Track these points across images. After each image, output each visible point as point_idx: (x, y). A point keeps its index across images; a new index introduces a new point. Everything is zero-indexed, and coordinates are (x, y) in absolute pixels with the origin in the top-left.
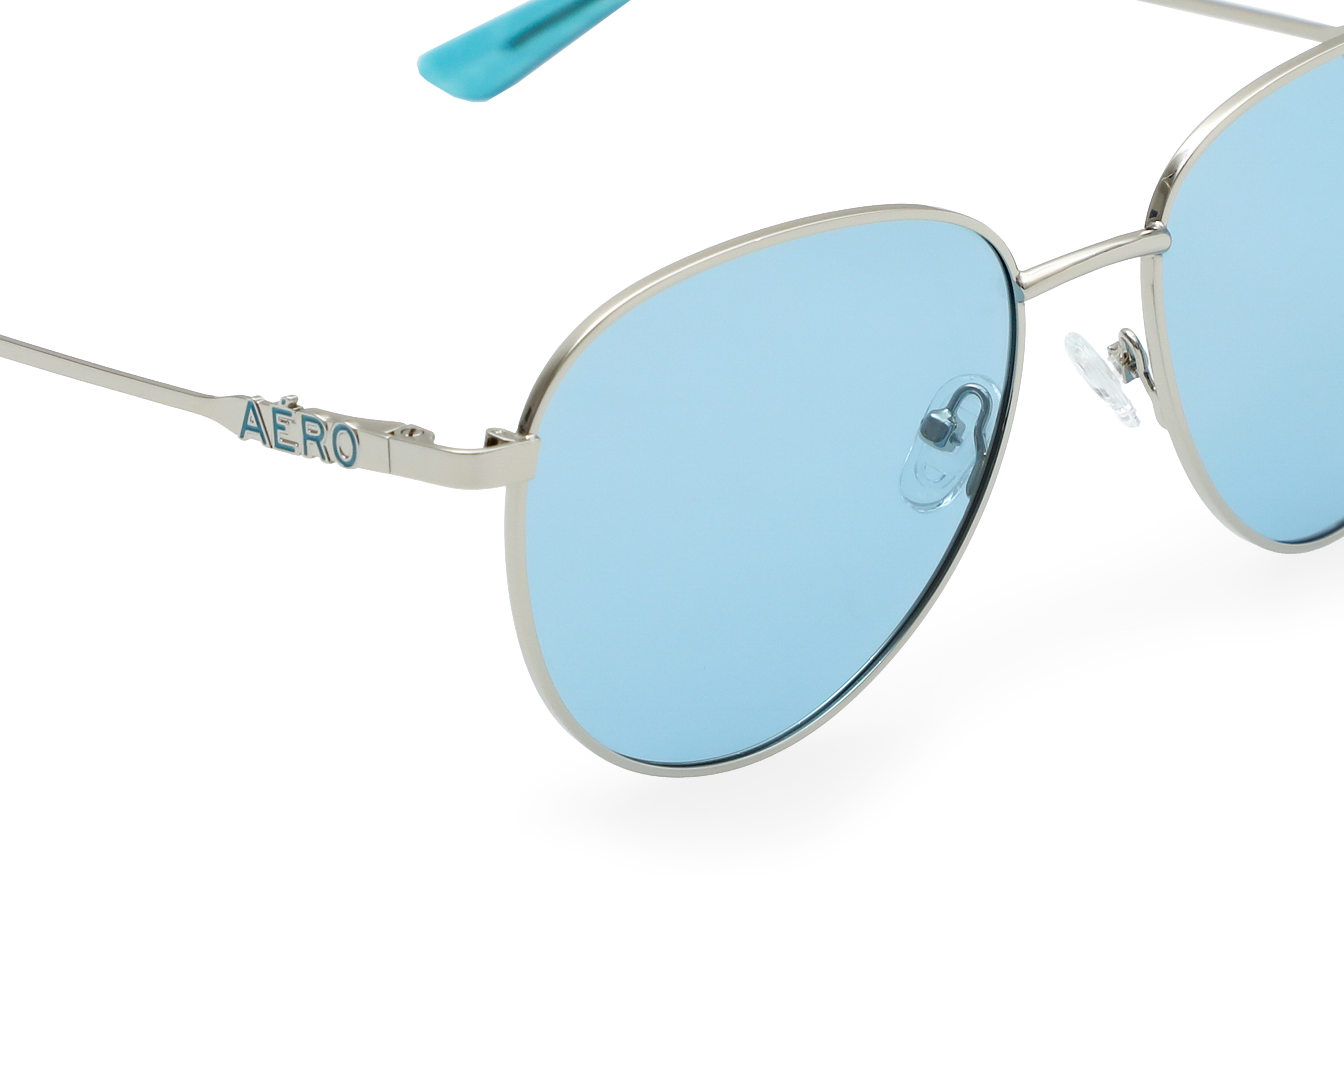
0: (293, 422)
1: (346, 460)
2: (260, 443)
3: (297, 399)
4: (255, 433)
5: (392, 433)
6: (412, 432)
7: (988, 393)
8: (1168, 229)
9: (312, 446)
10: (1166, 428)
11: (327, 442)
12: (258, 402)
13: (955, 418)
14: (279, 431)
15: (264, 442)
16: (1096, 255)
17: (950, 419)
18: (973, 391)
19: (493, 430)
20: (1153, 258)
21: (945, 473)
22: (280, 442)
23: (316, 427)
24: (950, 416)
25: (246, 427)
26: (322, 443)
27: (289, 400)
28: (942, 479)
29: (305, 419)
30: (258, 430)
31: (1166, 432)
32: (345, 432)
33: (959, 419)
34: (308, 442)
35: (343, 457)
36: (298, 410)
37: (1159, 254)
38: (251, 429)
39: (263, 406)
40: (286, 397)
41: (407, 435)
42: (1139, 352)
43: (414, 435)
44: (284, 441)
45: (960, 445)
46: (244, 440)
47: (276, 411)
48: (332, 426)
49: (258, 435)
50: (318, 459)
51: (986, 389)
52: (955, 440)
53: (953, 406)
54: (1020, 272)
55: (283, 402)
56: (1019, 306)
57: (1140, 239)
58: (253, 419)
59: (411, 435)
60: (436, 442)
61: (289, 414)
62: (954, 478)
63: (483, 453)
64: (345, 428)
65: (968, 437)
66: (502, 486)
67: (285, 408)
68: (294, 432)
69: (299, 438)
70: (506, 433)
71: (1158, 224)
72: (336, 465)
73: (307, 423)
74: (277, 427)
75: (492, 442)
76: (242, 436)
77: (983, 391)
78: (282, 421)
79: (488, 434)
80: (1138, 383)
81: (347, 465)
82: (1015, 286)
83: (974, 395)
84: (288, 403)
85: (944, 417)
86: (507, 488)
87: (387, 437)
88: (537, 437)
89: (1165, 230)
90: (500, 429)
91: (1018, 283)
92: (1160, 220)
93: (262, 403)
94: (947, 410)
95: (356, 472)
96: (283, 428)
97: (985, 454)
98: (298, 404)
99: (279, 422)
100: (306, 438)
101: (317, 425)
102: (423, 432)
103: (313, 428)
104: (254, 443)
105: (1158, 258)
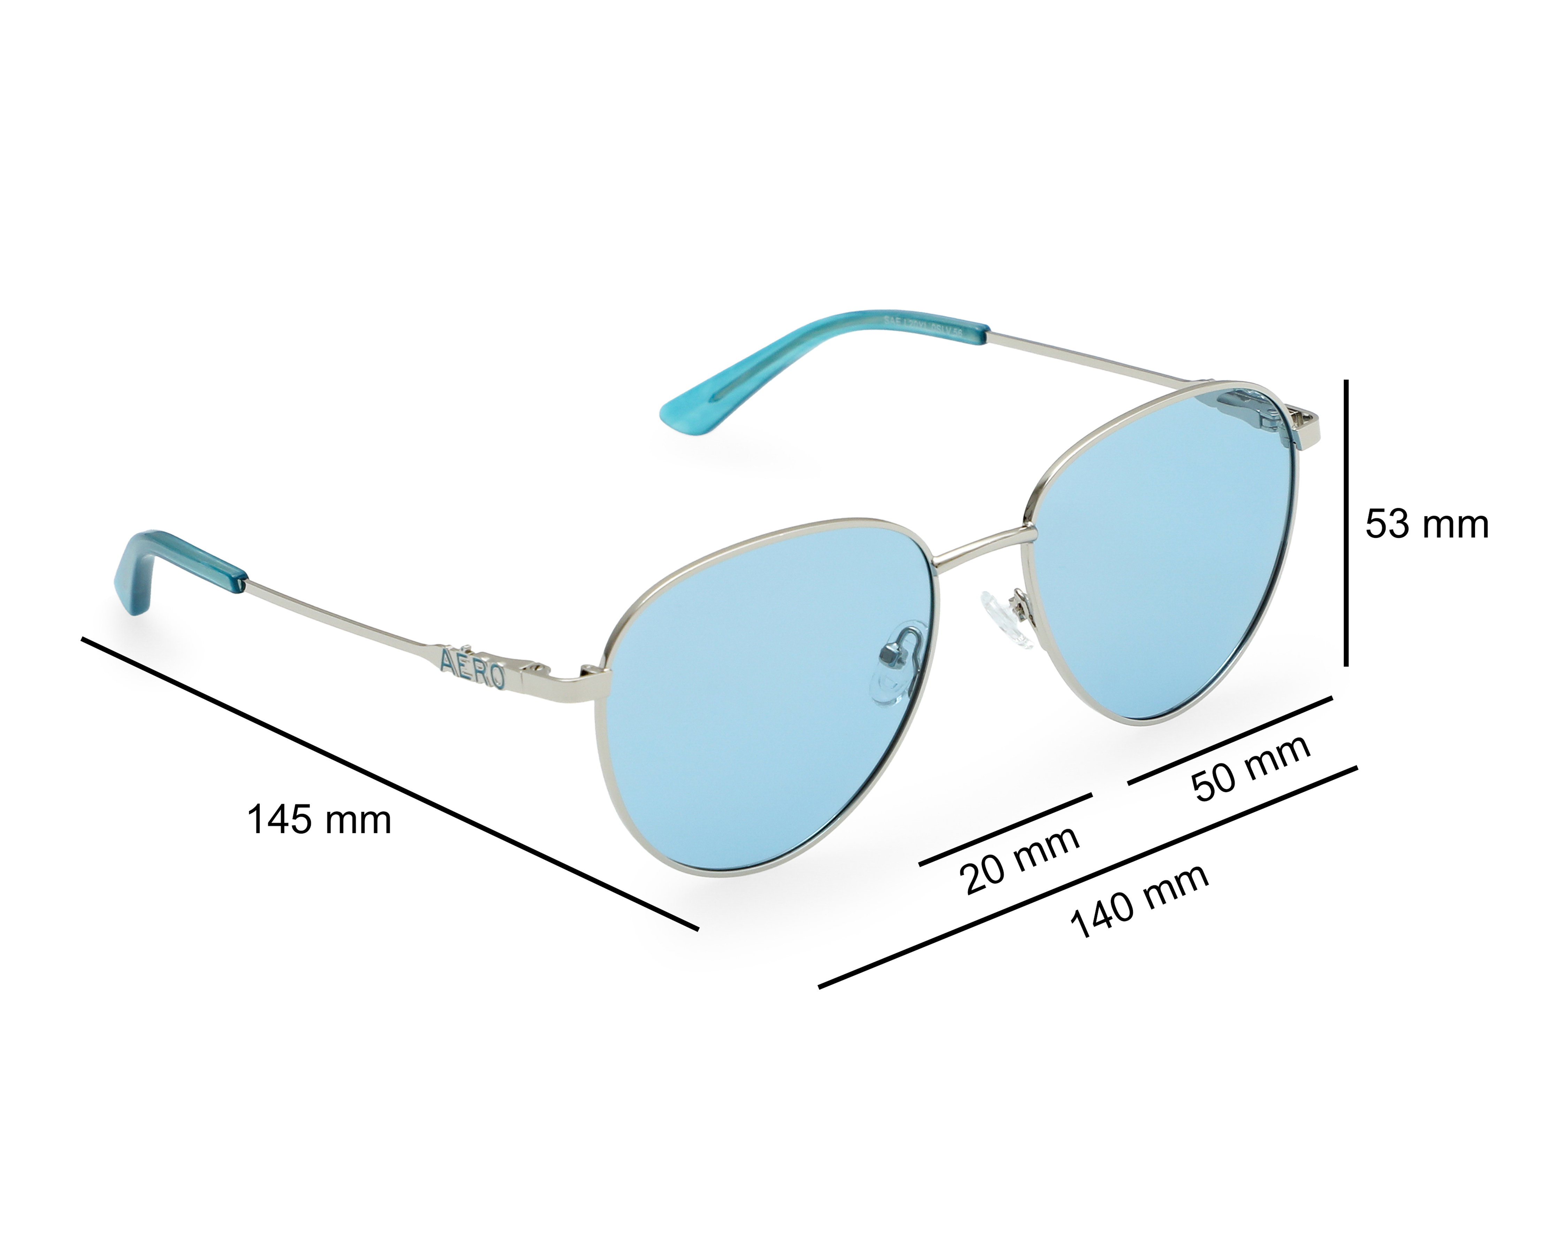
0: (469, 661)
1: (500, 686)
2: (452, 674)
3: (470, 647)
4: (448, 668)
5: (525, 669)
6: (538, 667)
7: (921, 632)
8: (1036, 526)
9: (480, 675)
10: (1046, 650)
11: (488, 674)
12: (449, 649)
13: (901, 648)
14: (462, 667)
15: (454, 674)
16: (991, 543)
17: (898, 649)
18: (910, 631)
19: (585, 666)
20: (1027, 545)
21: (897, 683)
22: (463, 674)
23: (481, 665)
24: (898, 647)
25: (443, 665)
26: (485, 674)
27: (466, 648)
28: (894, 687)
29: (475, 660)
30: (449, 666)
31: (1046, 652)
32: (497, 669)
33: (904, 649)
34: (478, 674)
35: (497, 684)
36: (471, 654)
37: (1031, 542)
38: (447, 665)
39: (452, 652)
40: (463, 647)
41: (534, 670)
42: (1025, 603)
43: (538, 669)
44: (465, 673)
45: (904, 665)
46: (444, 672)
47: (459, 655)
48: (489, 665)
49: (450, 669)
50: (484, 684)
51: (919, 630)
52: (901, 661)
53: (899, 641)
54: (934, 557)
55: (462, 649)
56: (934, 578)
57: (1019, 533)
58: (447, 659)
59: (536, 669)
60: (551, 674)
61: (465, 657)
62: (902, 685)
63: (580, 680)
64: (497, 666)
65: (909, 660)
66: (591, 700)
67: (463, 653)
68: (469, 668)
69: (472, 672)
70: (593, 668)
71: (1030, 524)
72: (494, 688)
73: (476, 662)
74: (460, 665)
75: (584, 673)
76: (442, 669)
77: (918, 631)
78: (463, 661)
79: (581, 669)
80: (1027, 622)
81: (500, 688)
82: (931, 565)
83: (911, 634)
84: (465, 650)
85: (894, 648)
86: (595, 702)
87: (521, 672)
88: (611, 670)
89: (1033, 527)
90: (589, 665)
91: (932, 564)
92: (1030, 520)
93: (451, 650)
94: (895, 644)
95: (505, 693)
96: (463, 665)
97: (919, 670)
98: (472, 650)
99: (461, 662)
100: (477, 671)
101: (482, 664)
102: (544, 666)
103: (479, 666)
104: (448, 674)
105: (1030, 545)
